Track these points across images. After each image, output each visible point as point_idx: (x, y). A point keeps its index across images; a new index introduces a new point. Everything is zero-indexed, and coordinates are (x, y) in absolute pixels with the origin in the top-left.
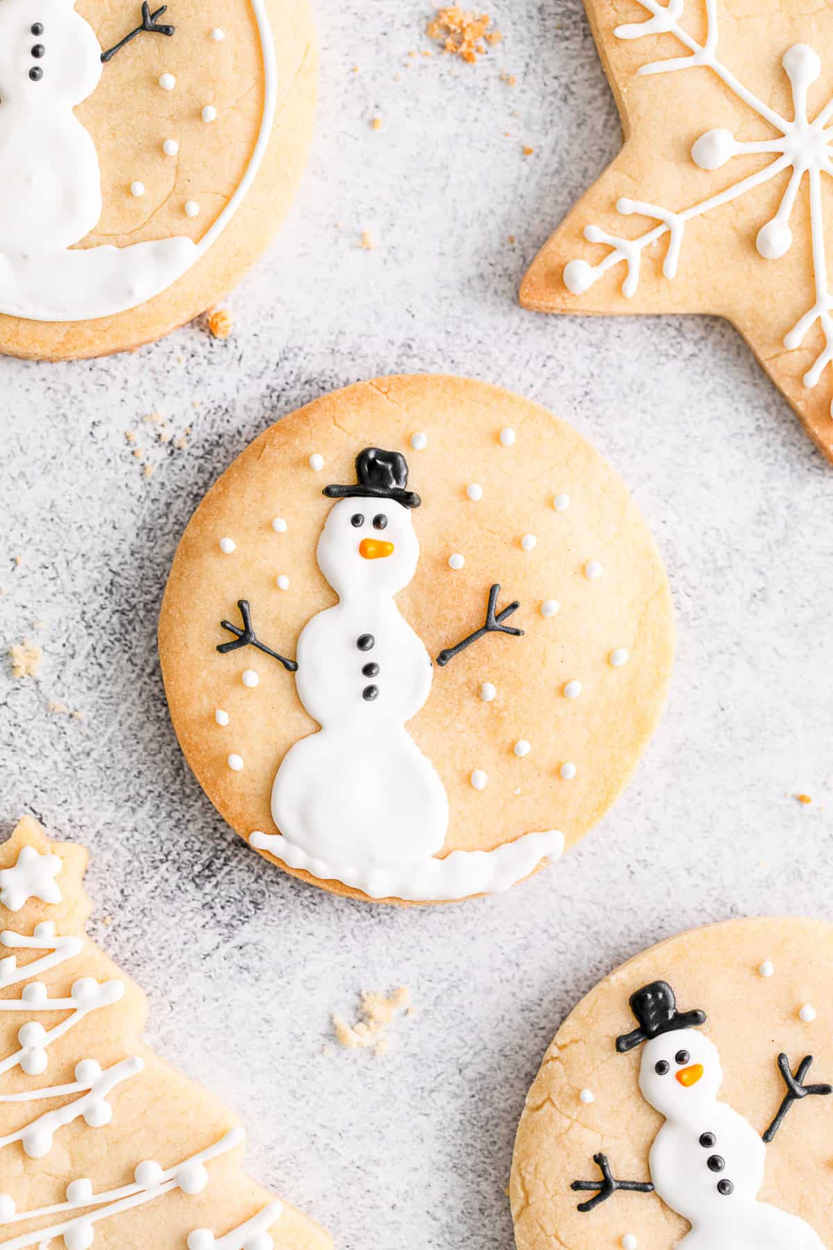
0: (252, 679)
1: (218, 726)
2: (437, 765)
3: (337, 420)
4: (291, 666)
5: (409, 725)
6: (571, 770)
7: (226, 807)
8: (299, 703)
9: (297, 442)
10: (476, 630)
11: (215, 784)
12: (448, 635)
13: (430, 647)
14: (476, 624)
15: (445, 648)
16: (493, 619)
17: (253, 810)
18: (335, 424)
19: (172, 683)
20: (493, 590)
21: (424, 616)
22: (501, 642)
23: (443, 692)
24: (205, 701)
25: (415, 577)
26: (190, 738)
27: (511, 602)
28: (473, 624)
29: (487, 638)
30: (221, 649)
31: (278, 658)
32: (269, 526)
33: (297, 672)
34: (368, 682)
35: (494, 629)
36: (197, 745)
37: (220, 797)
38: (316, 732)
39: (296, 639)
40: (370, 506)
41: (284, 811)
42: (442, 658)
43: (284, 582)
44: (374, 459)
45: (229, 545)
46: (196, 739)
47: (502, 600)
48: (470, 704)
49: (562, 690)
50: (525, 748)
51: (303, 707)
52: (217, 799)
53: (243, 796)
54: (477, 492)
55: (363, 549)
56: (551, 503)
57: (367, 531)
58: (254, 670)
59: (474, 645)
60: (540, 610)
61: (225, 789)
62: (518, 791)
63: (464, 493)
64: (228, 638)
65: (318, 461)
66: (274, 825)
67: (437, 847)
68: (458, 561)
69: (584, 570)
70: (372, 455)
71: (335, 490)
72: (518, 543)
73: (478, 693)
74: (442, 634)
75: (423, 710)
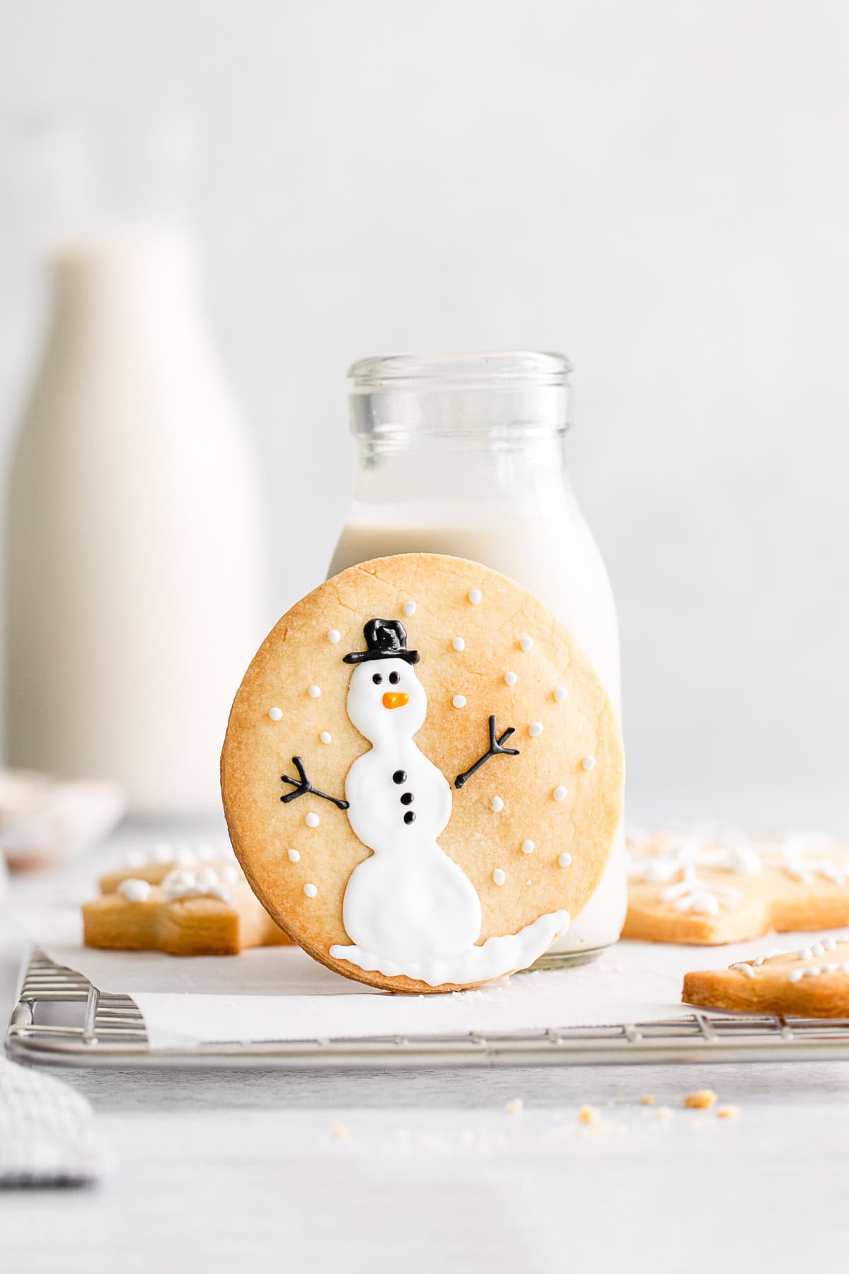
0: (315, 820)
1: (291, 863)
2: (466, 869)
3: (342, 600)
4: (343, 805)
5: (439, 840)
6: (568, 859)
7: (304, 929)
8: (353, 834)
9: (314, 623)
10: (482, 755)
11: (294, 912)
12: (460, 763)
13: (447, 774)
14: (482, 750)
15: (460, 773)
16: (496, 744)
17: (330, 927)
18: (340, 603)
19: (248, 833)
20: (491, 720)
21: (439, 750)
22: (502, 762)
23: (462, 810)
24: (278, 844)
25: (426, 719)
26: (269, 877)
27: (506, 728)
28: (480, 751)
29: (492, 760)
30: (285, 799)
31: (333, 800)
32: (307, 694)
33: (348, 810)
34: (407, 808)
35: (498, 752)
36: (275, 881)
37: (300, 922)
38: (370, 856)
39: (344, 783)
40: (385, 666)
41: (355, 925)
42: (459, 781)
43: (327, 737)
44: (381, 628)
45: (277, 713)
46: (274, 877)
47: (499, 728)
48: (484, 818)
49: (552, 796)
50: (530, 846)
51: (356, 837)
52: (298, 924)
53: (318, 918)
54: (461, 645)
55: (387, 701)
56: (518, 646)
57: (386, 685)
58: (314, 812)
59: (482, 767)
60: (527, 732)
61: (303, 915)
62: (529, 882)
63: (451, 647)
64: (289, 789)
65: (336, 636)
66: (348, 936)
67: (476, 937)
68: (461, 701)
69: (553, 697)
70: (378, 625)
71: (355, 657)
72: (502, 681)
73: (489, 808)
74: (456, 762)
75: (448, 826)
